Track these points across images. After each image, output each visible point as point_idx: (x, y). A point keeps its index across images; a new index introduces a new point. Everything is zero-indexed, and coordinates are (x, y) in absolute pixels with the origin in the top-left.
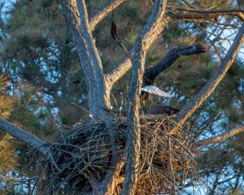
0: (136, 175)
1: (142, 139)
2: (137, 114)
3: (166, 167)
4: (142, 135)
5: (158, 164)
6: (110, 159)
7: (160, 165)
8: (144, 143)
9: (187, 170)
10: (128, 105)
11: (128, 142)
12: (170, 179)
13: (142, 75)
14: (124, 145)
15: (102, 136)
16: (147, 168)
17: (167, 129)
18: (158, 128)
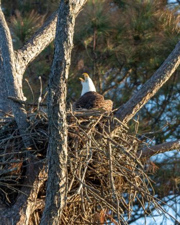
0: (62, 197)
1: (70, 145)
2: (62, 108)
3: (106, 185)
4: (70, 138)
5: (94, 181)
6: (24, 174)
7: (97, 183)
8: (73, 150)
9: (135, 189)
10: (50, 94)
11: (49, 149)
12: (110, 203)
13: (70, 51)
14: (44, 153)
15: (11, 140)
16: (78, 186)
17: (106, 129)
18: (93, 129)
